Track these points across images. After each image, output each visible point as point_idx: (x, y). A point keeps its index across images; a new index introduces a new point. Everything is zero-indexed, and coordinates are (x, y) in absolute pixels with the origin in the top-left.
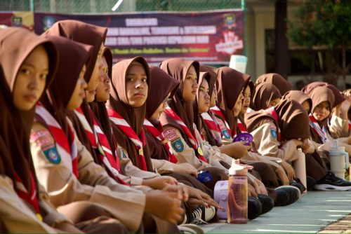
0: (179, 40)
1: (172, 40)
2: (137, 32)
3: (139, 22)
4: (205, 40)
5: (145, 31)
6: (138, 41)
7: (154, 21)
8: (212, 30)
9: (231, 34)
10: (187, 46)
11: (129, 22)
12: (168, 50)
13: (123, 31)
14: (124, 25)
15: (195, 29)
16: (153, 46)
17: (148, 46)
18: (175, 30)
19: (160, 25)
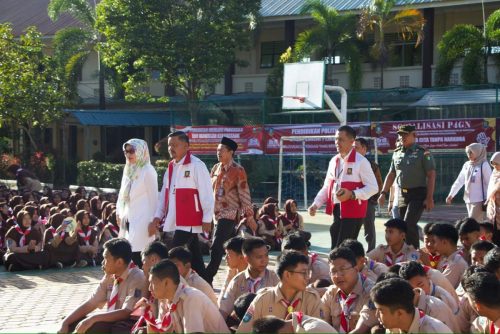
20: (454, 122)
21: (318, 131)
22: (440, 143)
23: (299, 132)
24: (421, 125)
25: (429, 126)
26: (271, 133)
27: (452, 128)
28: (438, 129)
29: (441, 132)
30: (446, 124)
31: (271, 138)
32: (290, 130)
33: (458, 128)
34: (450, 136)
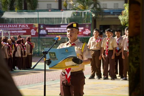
4: (81, 31)
6: (63, 31)
9: (87, 29)
11: (61, 26)
13: (60, 29)
20: (21, 25)
22: (15, 33)
24: (7, 26)
25: (11, 26)
27: (21, 27)
28: (15, 27)
29: (16, 29)
30: (18, 26)
33: (23, 27)
34: (20, 30)
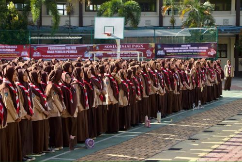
0: (197, 51)
1: (195, 51)
2: (184, 48)
3: (185, 46)
4: (205, 51)
5: (187, 48)
6: (185, 51)
7: (190, 46)
8: (207, 48)
9: (213, 49)
10: (199, 52)
11: (182, 46)
12: (194, 53)
13: (180, 48)
14: (181, 47)
15: (202, 48)
16: (189, 52)
17: (187, 52)
18: (196, 48)
19: (191, 47)
20: (135, 45)
21: (64, 48)
22: (128, 54)
23: (52, 48)
25: (123, 46)
26: (35, 49)
27: (134, 47)
28: (127, 48)
29: (129, 49)
30: (131, 46)
31: (35, 51)
32: (47, 47)
33: (137, 48)
